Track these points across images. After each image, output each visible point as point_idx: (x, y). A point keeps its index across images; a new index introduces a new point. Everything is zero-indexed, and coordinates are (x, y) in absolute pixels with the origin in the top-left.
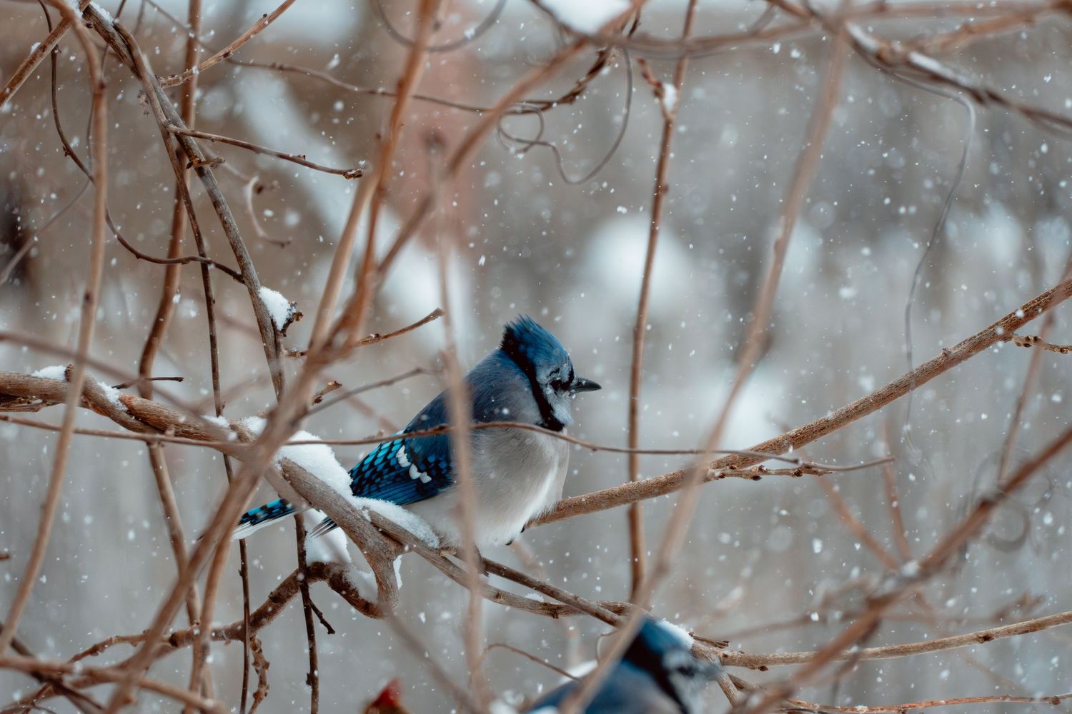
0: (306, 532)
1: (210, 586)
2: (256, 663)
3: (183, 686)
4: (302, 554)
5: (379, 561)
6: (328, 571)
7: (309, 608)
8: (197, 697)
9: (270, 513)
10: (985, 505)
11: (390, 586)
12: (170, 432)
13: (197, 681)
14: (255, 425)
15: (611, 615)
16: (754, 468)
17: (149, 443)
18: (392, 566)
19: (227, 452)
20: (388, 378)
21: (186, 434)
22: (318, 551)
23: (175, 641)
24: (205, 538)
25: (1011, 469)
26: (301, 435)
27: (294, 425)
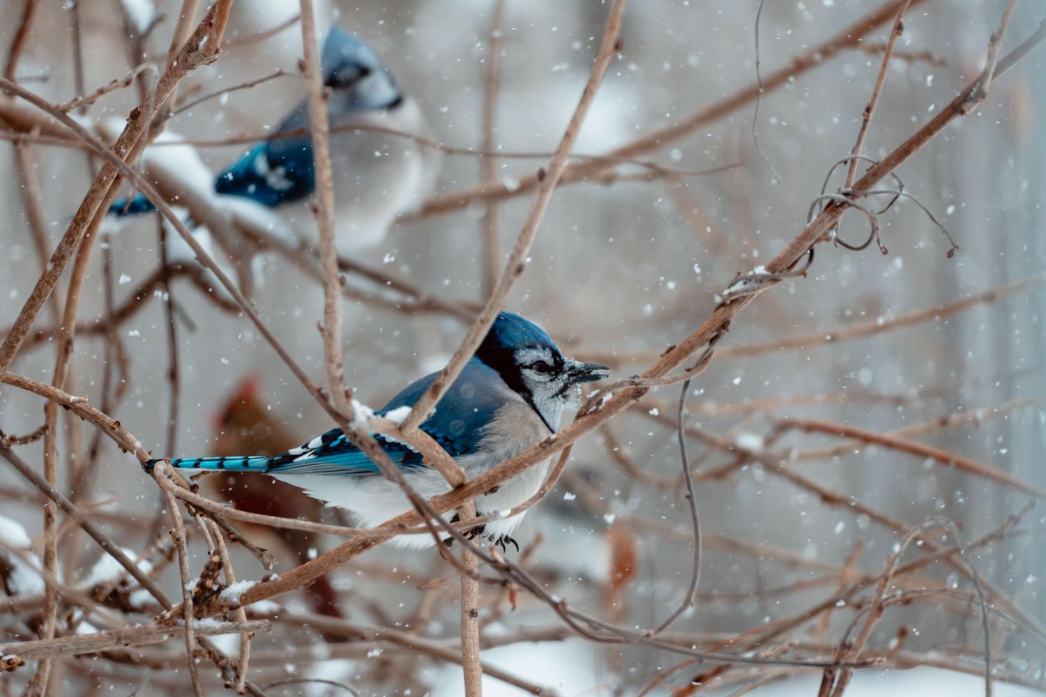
1: (74, 283)
2: (120, 360)
3: (46, 382)
4: (164, 252)
5: (240, 259)
7: (170, 306)
8: (59, 392)
9: (135, 208)
10: (833, 207)
12: (35, 133)
13: (59, 376)
14: (118, 126)
15: (468, 313)
16: (605, 172)
17: (16, 142)
18: (252, 264)
19: (92, 152)
20: (249, 81)
21: (49, 133)
22: (180, 249)
23: (39, 338)
24: (69, 237)
25: (859, 174)
26: (164, 136)
27: (156, 126)
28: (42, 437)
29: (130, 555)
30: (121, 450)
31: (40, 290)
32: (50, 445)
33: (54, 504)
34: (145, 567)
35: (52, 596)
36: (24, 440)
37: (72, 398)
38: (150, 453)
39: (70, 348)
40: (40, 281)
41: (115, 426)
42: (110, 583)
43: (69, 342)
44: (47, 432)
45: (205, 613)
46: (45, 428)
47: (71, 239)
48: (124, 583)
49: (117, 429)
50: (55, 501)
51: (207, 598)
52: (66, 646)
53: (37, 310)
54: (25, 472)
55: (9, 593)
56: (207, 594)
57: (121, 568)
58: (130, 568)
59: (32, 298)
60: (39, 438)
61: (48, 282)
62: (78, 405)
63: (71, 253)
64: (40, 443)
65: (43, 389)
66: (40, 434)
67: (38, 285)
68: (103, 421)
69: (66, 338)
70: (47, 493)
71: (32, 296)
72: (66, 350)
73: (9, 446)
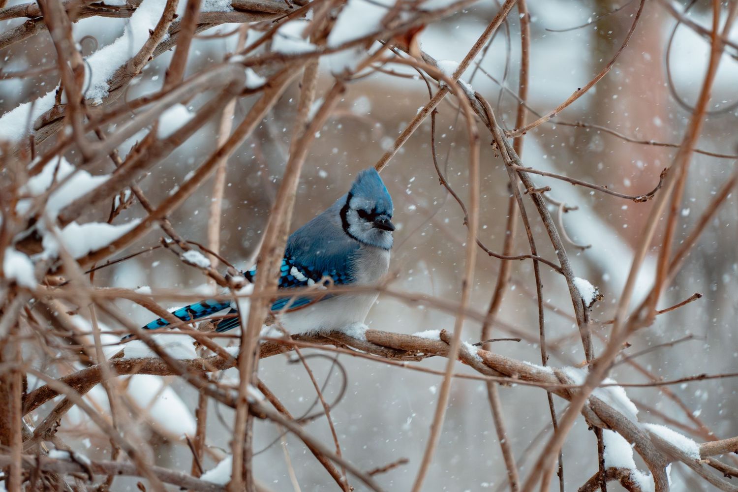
0: (604, 447)
4: (602, 462)
5: (656, 467)
6: (620, 474)
11: (663, 484)
12: (515, 377)
17: (501, 384)
18: (665, 470)
21: (525, 378)
22: (613, 460)
26: (608, 380)
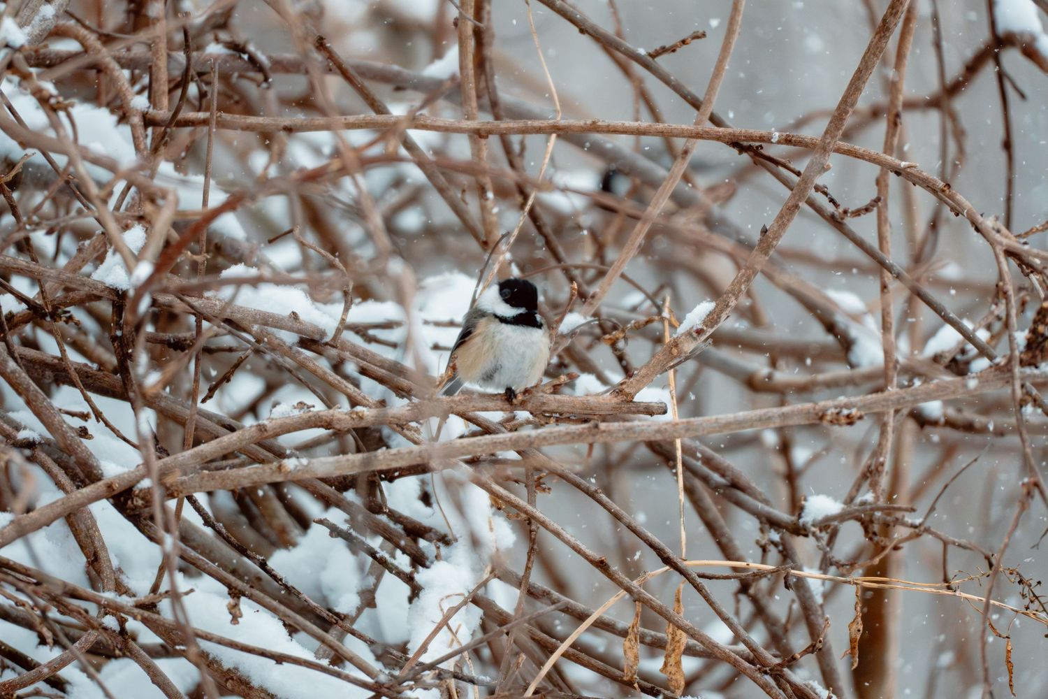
28: (875, 209)
29: (968, 325)
30: (953, 214)
31: (866, 63)
32: (883, 218)
33: (889, 274)
34: (983, 335)
35: (891, 365)
36: (857, 213)
37: (903, 164)
38: (982, 215)
39: (898, 121)
40: (866, 53)
41: (946, 188)
42: (949, 352)
43: (897, 115)
44: (880, 204)
45: (1039, 358)
46: (878, 200)
47: (894, 11)
48: (963, 352)
49: (947, 191)
50: (891, 272)
51: (1041, 343)
52: (904, 398)
53: (864, 82)
54: (860, 244)
55: (852, 366)
56: (1040, 339)
57: (960, 337)
58: (969, 337)
59: (859, 71)
60: (872, 210)
61: (874, 54)
62: (909, 170)
63: (896, 25)
64: (873, 214)
65: (875, 156)
66: (873, 206)
67: (864, 57)
68: (934, 184)
69: (894, 112)
70: (882, 264)
71: (859, 68)
72: (895, 122)
73: (842, 219)
